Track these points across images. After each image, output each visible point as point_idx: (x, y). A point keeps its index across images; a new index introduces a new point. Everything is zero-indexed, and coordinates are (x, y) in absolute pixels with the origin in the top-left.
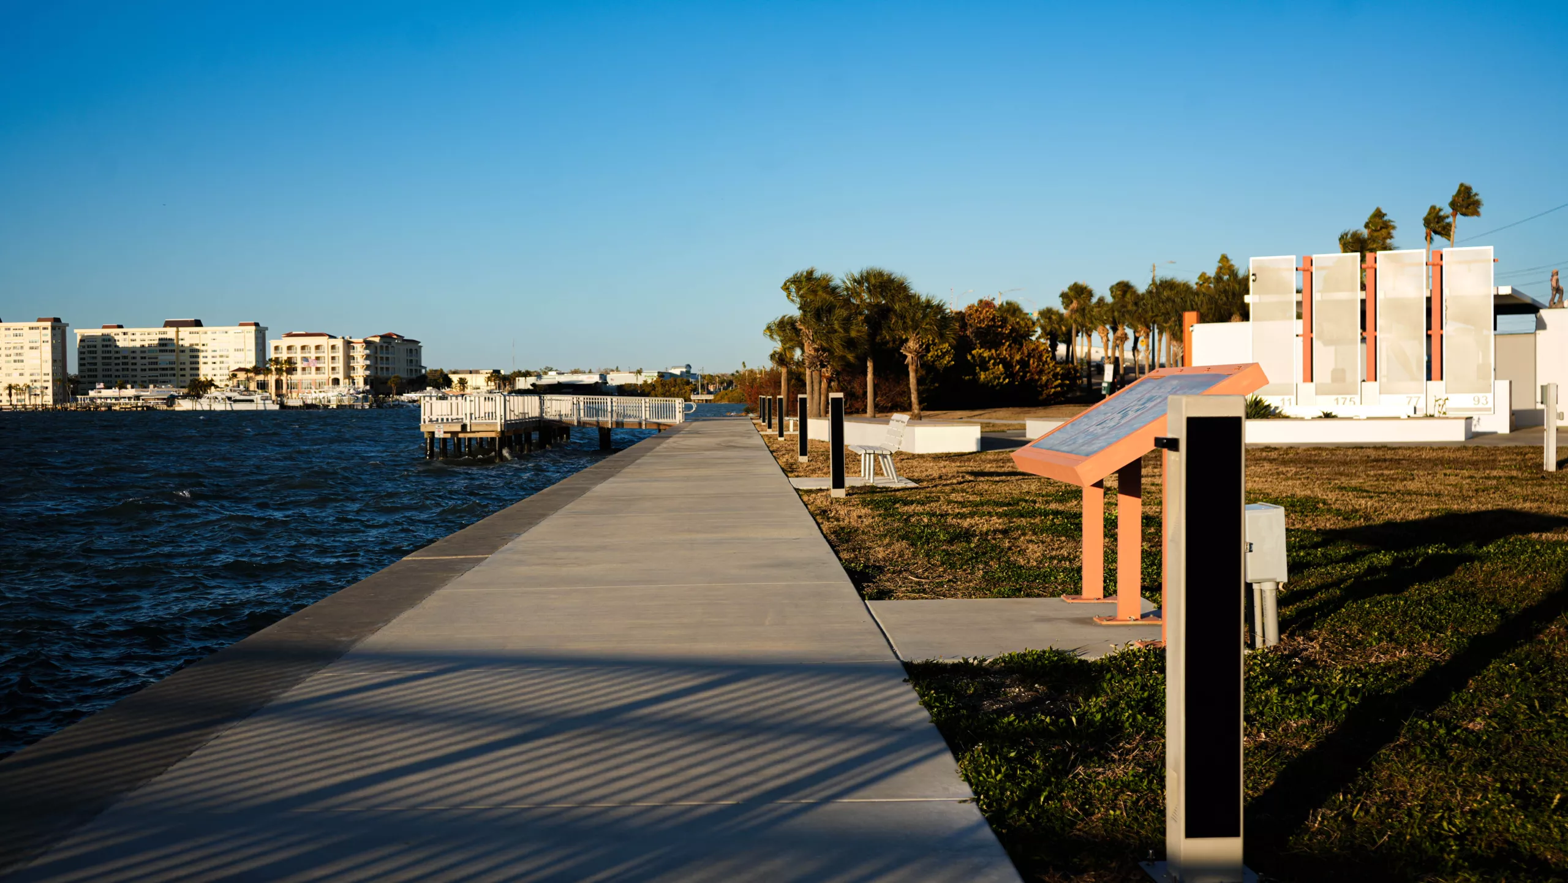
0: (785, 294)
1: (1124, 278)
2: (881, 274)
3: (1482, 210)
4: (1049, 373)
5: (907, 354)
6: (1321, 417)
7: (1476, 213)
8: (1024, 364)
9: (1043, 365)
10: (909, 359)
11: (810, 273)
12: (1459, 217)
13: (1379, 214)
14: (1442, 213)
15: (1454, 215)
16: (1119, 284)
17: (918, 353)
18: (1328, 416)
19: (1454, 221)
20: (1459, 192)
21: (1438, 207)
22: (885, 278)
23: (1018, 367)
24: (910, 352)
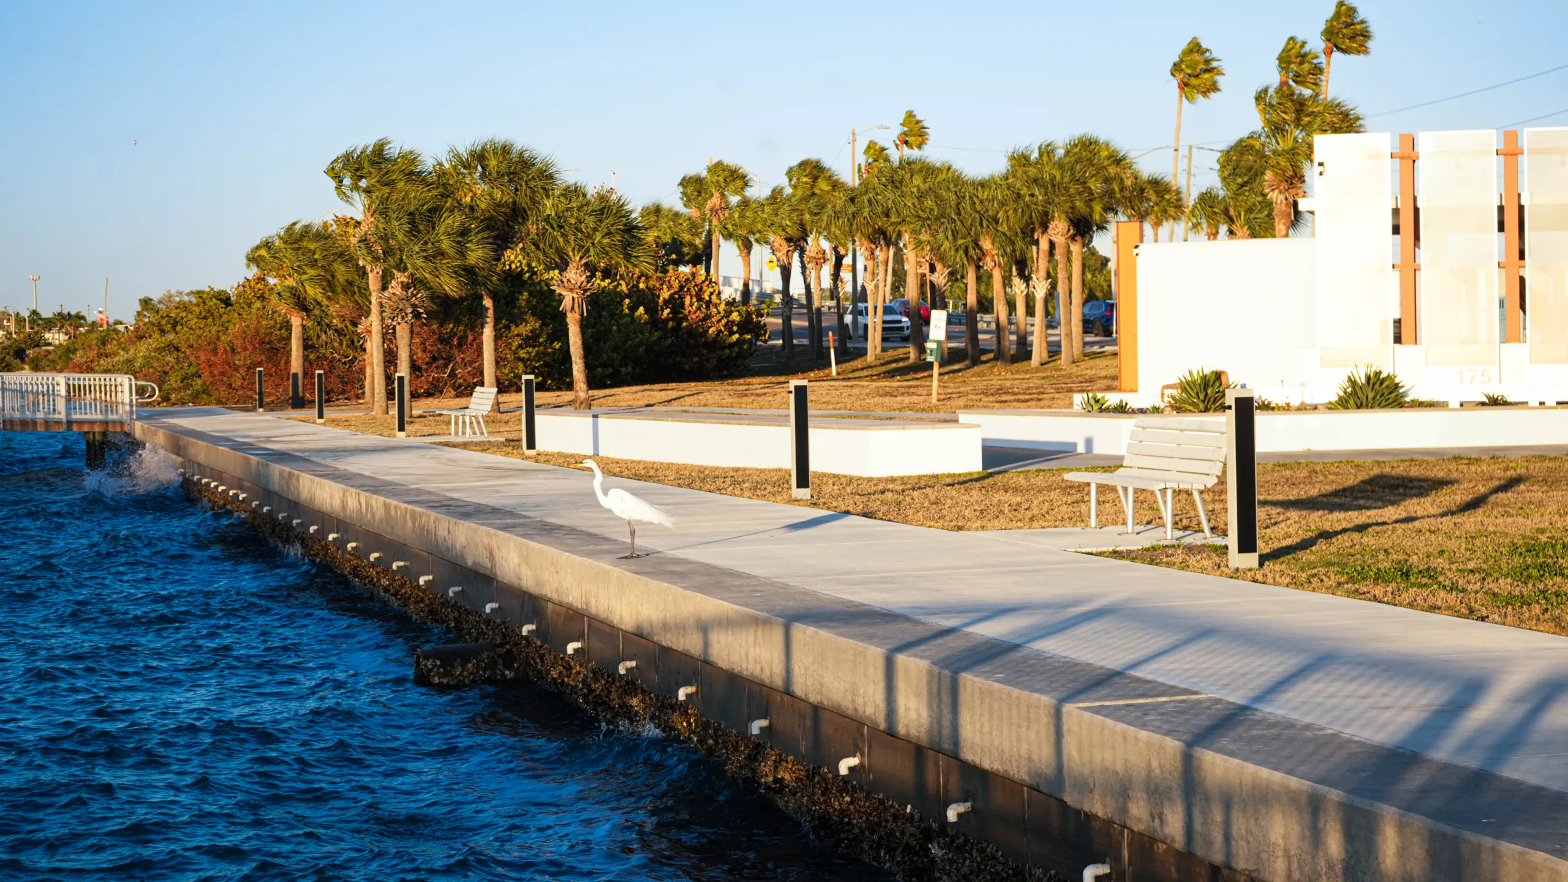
0: (332, 184)
1: (813, 156)
2: (505, 150)
3: (1371, 44)
4: (719, 321)
5: (564, 293)
6: (1483, 404)
7: (1362, 50)
8: (675, 303)
9: (708, 307)
10: (567, 303)
11: (379, 149)
12: (1337, 55)
13: (1195, 48)
14: (1307, 49)
15: (1328, 53)
16: (803, 164)
17: (586, 291)
18: (1495, 402)
19: (1328, 63)
20: (1337, 15)
21: (1300, 38)
22: (514, 155)
23: (667, 311)
24: (571, 290)
